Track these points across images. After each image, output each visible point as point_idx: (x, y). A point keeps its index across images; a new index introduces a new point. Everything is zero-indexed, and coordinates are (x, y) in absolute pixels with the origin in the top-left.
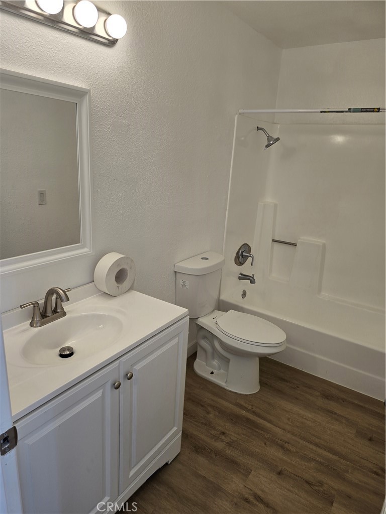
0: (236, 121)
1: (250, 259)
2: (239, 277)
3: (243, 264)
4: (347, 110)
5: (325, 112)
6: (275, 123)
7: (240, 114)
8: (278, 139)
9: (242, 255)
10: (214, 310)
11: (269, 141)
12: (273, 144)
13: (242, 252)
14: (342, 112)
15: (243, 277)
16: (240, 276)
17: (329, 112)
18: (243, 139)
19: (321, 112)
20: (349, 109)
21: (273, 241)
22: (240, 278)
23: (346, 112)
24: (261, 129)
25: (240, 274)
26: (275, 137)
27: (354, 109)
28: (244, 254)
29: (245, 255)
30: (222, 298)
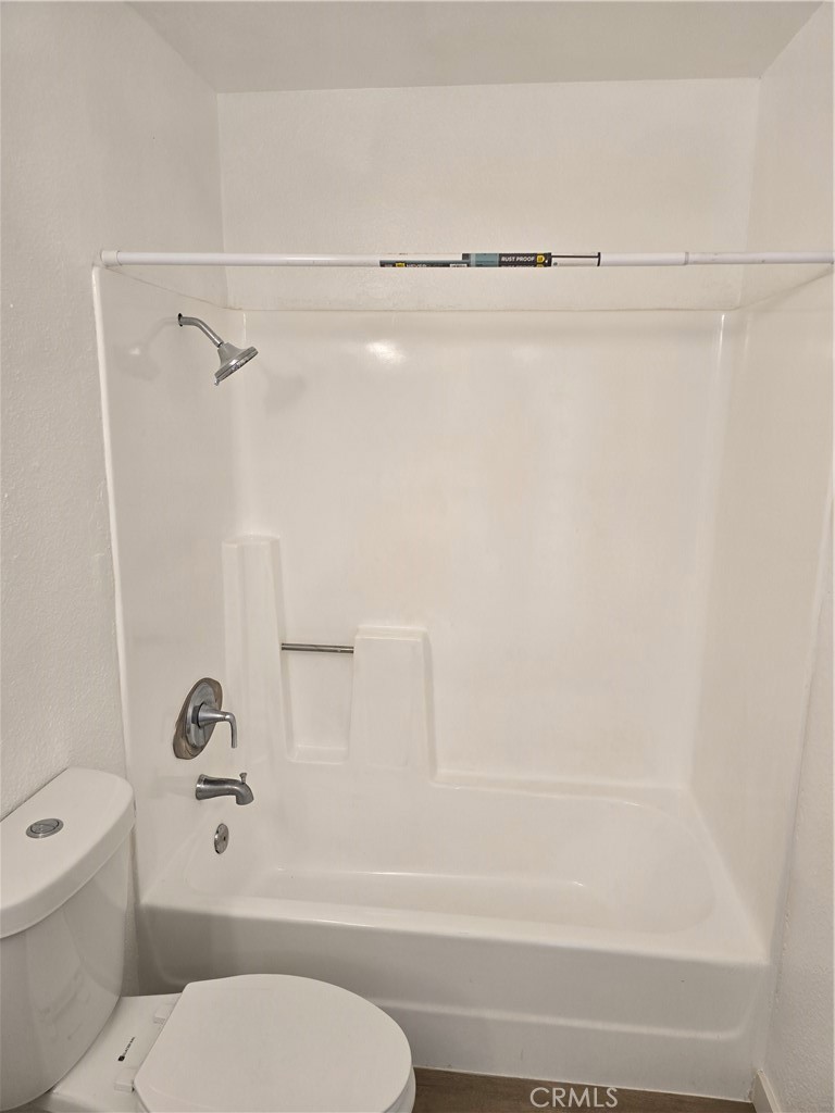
0: (96, 290)
1: (221, 729)
2: (198, 791)
3: (202, 748)
4: (460, 259)
5: (394, 264)
6: (231, 308)
7: (108, 266)
8: (250, 354)
9: (196, 720)
10: (118, 1004)
11: (223, 357)
12: (237, 367)
13: (196, 710)
14: (446, 264)
15: (212, 787)
16: (202, 786)
17: (407, 264)
18: (136, 352)
19: (383, 264)
20: (466, 256)
21: (285, 648)
22: (201, 795)
23: (457, 264)
24: (192, 322)
25: (199, 781)
26: (243, 346)
27: (477, 255)
28: (202, 715)
29: (205, 719)
30: (152, 896)
